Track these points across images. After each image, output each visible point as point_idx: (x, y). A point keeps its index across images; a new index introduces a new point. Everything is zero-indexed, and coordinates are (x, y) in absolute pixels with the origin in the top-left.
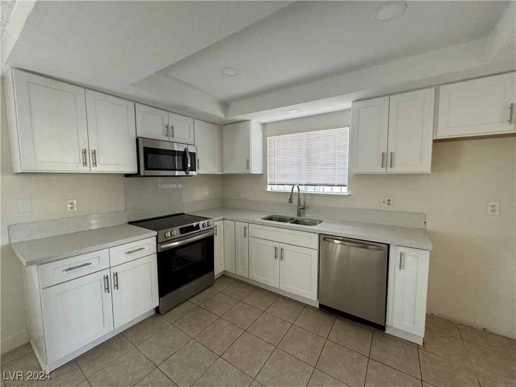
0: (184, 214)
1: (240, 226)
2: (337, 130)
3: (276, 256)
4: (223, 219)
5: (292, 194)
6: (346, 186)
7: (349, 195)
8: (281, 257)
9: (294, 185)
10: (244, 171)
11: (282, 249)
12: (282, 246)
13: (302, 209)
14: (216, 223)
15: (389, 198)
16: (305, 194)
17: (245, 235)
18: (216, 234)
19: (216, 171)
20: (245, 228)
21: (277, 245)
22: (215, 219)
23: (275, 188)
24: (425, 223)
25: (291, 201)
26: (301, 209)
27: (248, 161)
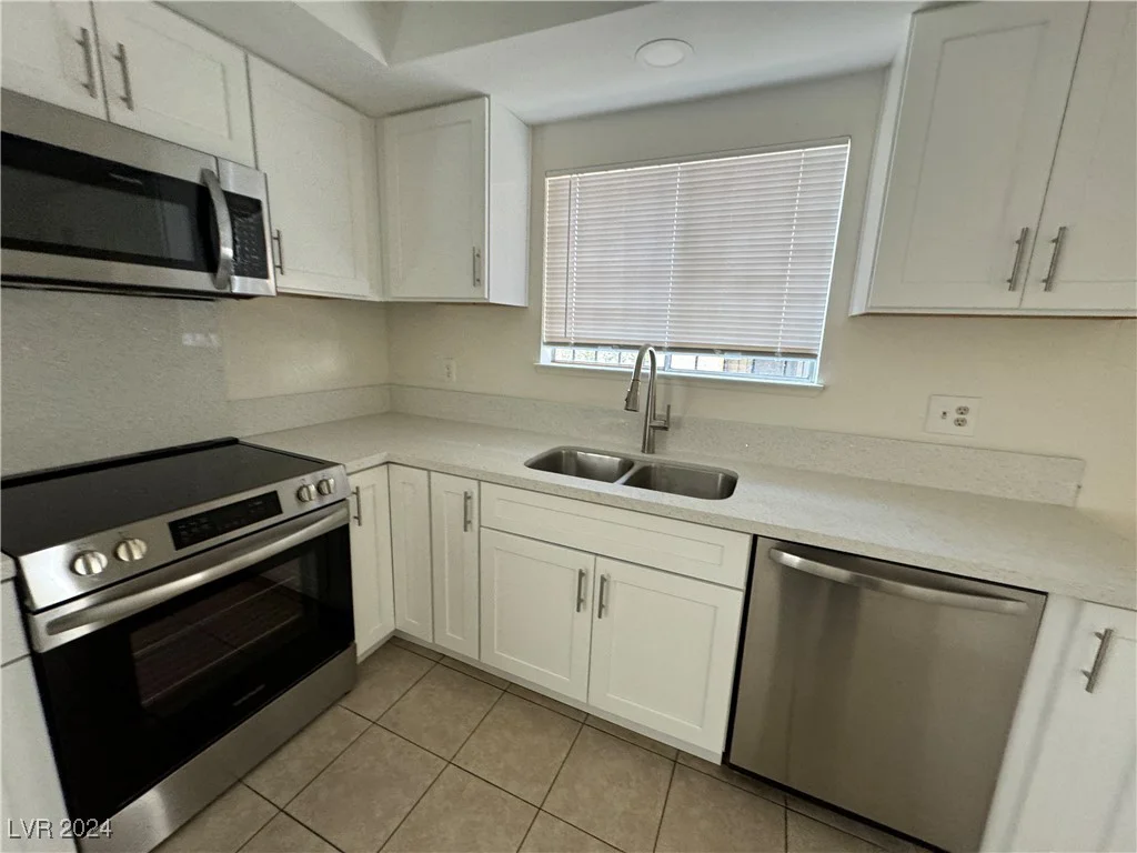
0: (234, 441)
1: (449, 491)
2: (803, 153)
3: (580, 601)
4: (387, 463)
5: (636, 380)
6: (814, 356)
7: (824, 388)
8: (601, 606)
9: (641, 349)
10: (462, 291)
11: (603, 580)
12: (604, 567)
13: (657, 429)
14: (354, 481)
15: (963, 403)
16: (668, 380)
17: (467, 523)
18: (358, 518)
19: (359, 288)
20: (467, 497)
21: (586, 562)
22: (352, 466)
23: (564, 356)
24: (1079, 487)
25: (631, 403)
26: (655, 428)
27: (477, 257)
